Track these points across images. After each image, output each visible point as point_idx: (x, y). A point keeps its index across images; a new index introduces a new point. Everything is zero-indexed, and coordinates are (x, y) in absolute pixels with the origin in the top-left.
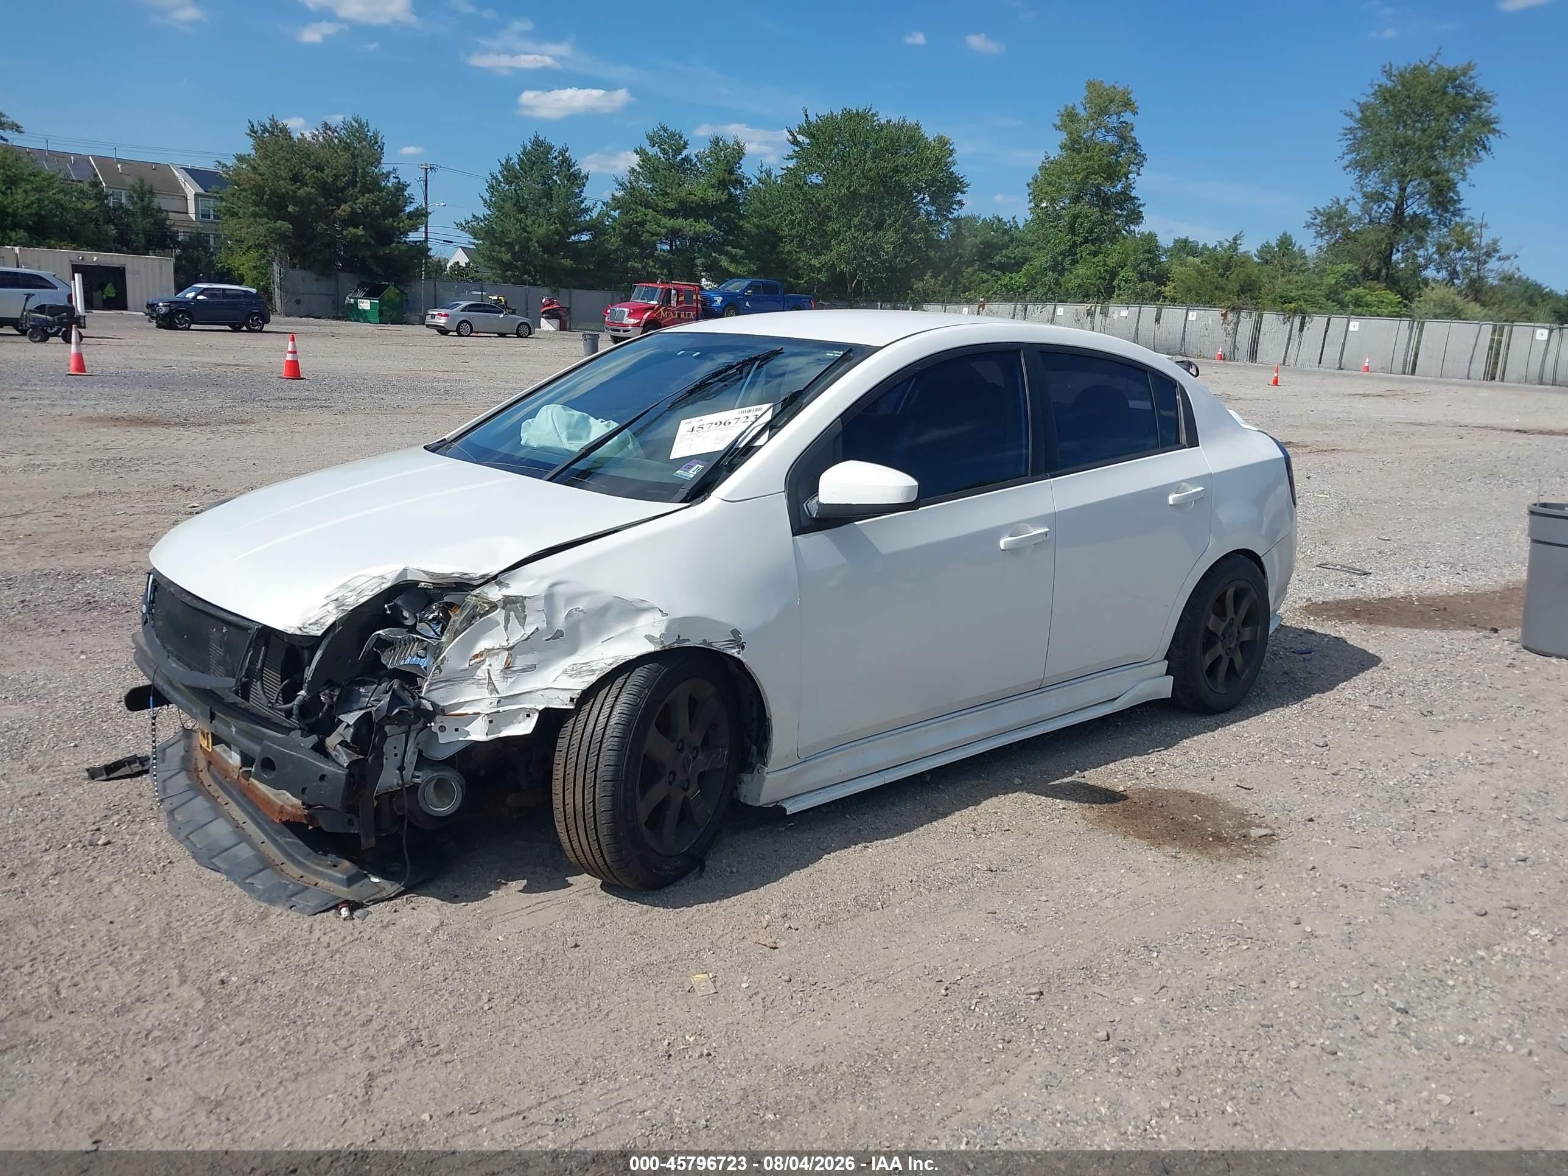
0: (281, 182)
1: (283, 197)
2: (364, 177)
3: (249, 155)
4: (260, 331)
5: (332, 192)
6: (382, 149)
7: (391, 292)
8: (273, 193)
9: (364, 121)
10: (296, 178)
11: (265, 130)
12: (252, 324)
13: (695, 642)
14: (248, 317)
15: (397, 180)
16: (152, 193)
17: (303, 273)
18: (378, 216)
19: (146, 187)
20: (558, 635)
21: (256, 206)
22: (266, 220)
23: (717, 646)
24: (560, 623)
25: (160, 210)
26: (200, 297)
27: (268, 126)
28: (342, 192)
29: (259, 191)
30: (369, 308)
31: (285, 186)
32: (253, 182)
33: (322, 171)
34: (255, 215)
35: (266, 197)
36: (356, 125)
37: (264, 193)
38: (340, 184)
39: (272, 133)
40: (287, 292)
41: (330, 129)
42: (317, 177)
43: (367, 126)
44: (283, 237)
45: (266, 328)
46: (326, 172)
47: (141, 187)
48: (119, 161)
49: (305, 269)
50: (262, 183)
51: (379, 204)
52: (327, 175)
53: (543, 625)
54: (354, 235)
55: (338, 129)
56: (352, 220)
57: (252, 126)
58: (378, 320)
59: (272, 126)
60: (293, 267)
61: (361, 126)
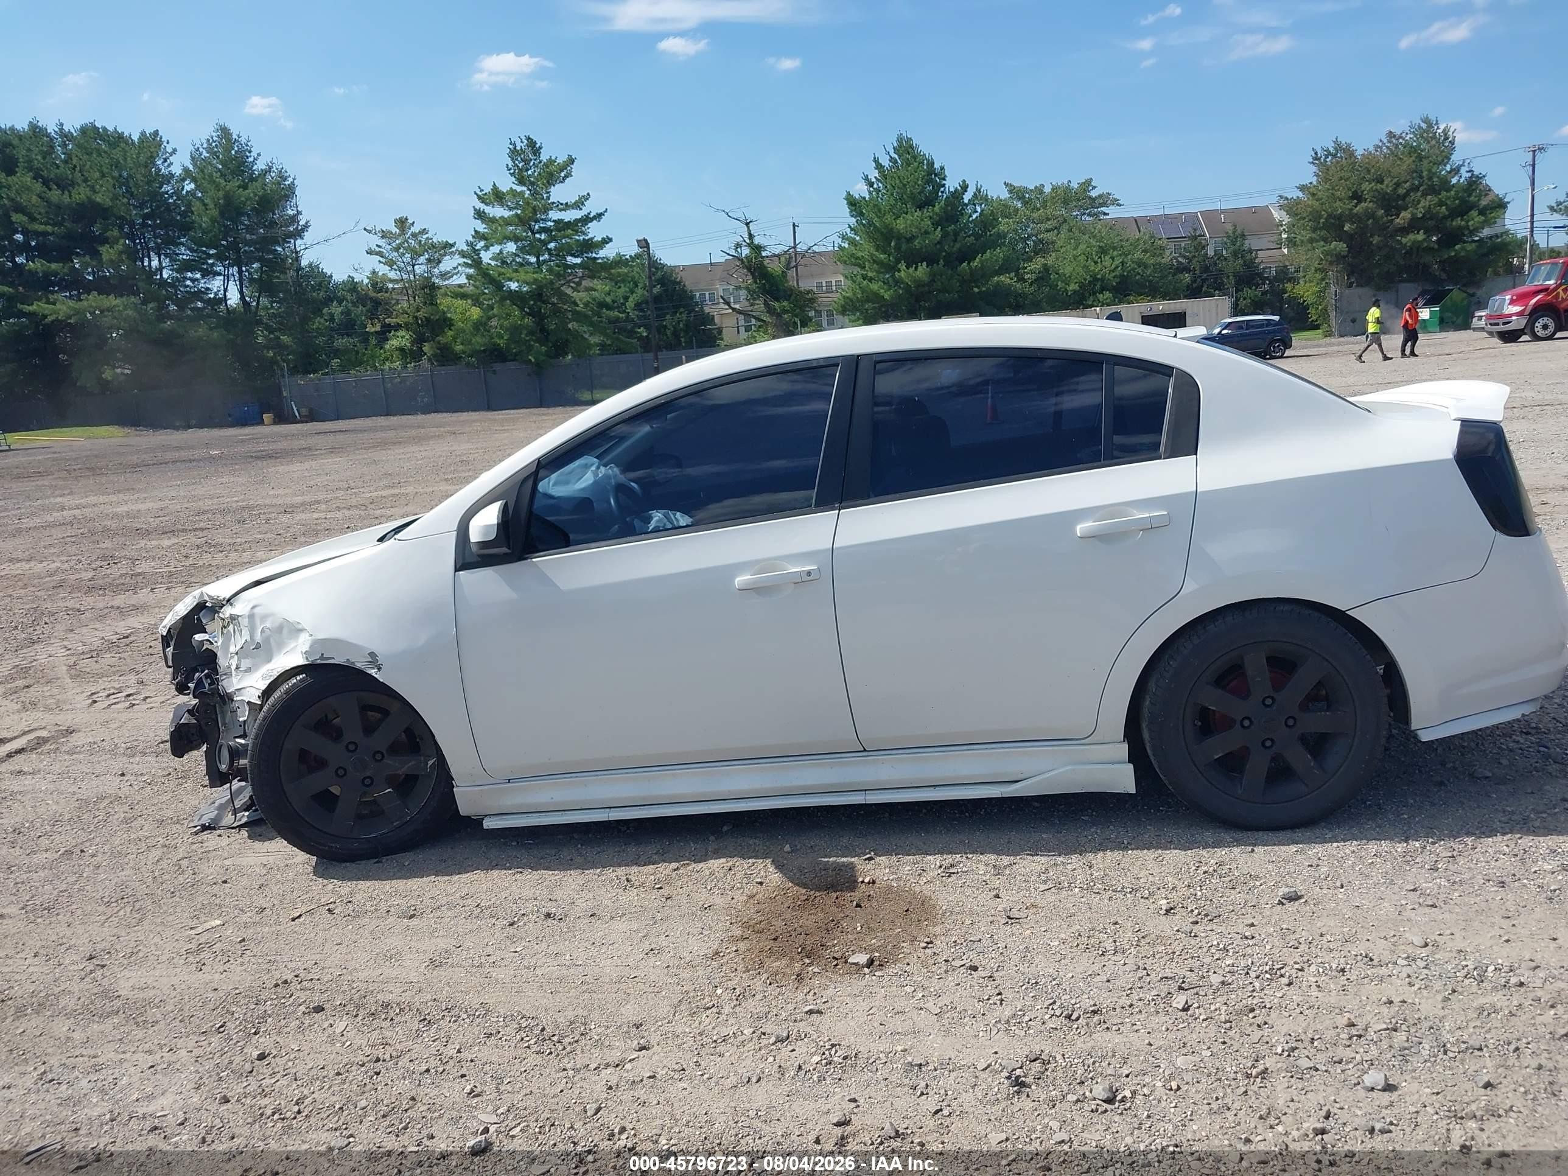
0: (1338, 203)
1: (1340, 217)
2: (1430, 179)
3: (1311, 183)
4: (1281, 357)
5: (1392, 203)
6: (1453, 144)
7: (1456, 295)
8: (1330, 216)
9: (1433, 118)
10: (1357, 197)
11: (1329, 154)
12: (1274, 351)
13: (339, 660)
14: (1270, 344)
15: (1470, 174)
16: (1243, 236)
17: (1360, 290)
18: (1445, 217)
19: (1239, 231)
20: (258, 646)
21: (1314, 232)
22: (1322, 243)
23: (359, 665)
24: (258, 638)
25: (1250, 251)
26: (1225, 332)
27: (1331, 150)
28: (1404, 200)
29: (1315, 216)
30: (1428, 317)
31: (1340, 207)
32: (1309, 209)
33: (1381, 182)
34: (1311, 241)
35: (1322, 220)
36: (1424, 126)
37: (1320, 217)
38: (1401, 191)
39: (1334, 156)
40: (1341, 313)
41: (1395, 136)
42: (1376, 190)
43: (1437, 123)
44: (1339, 258)
45: (1288, 353)
46: (1386, 183)
47: (1234, 233)
48: (1223, 211)
49: (1362, 286)
50: (1319, 209)
51: (1446, 205)
52: (1387, 186)
53: (249, 639)
54: (1415, 242)
55: (1404, 135)
56: (1414, 225)
57: (1316, 153)
58: (1438, 329)
59: (1336, 149)
60: (1350, 286)
61: (1430, 125)
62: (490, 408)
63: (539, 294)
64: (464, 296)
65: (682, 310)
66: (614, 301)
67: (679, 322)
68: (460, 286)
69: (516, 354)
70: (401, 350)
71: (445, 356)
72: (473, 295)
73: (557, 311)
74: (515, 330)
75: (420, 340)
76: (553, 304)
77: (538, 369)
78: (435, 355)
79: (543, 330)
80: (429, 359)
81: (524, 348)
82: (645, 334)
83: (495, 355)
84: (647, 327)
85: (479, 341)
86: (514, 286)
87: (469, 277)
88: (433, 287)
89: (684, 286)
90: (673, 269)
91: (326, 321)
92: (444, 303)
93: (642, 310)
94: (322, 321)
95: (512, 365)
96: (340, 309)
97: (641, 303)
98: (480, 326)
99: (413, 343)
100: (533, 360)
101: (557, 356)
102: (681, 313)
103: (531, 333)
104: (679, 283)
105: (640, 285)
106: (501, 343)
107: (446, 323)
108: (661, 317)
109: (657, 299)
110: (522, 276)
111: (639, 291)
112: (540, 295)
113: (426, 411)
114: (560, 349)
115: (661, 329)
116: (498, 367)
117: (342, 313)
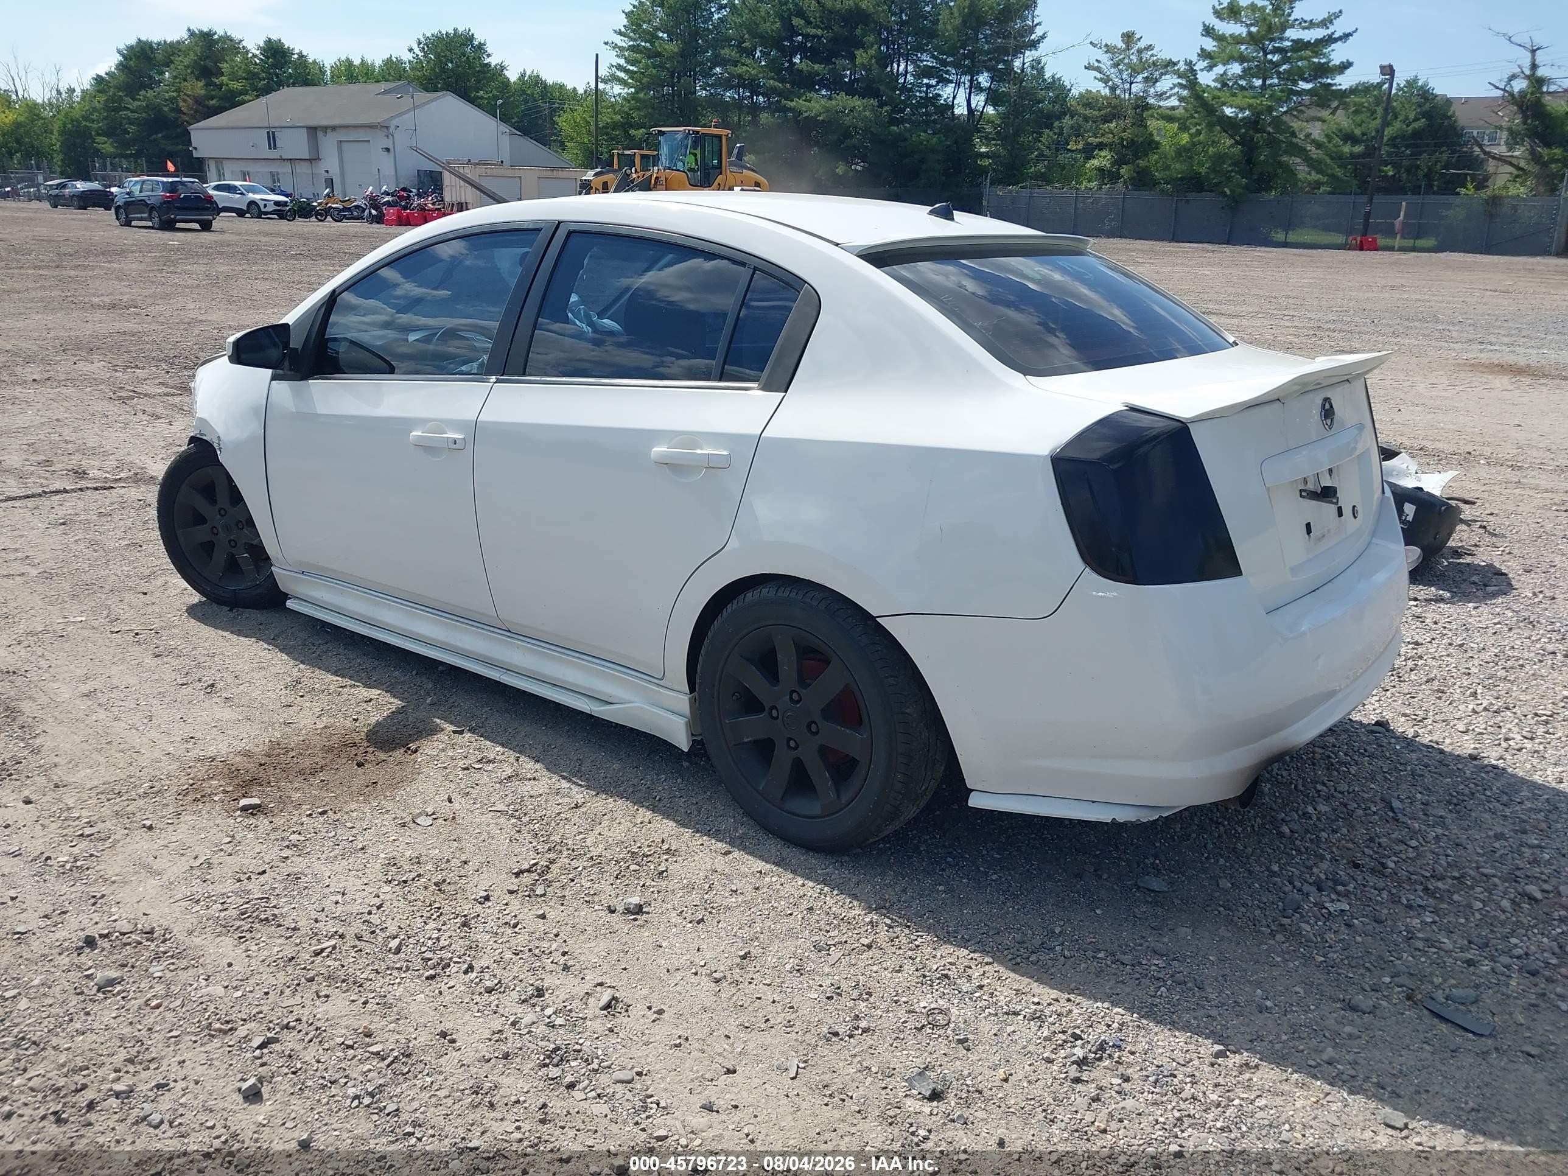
13: (208, 438)
62: (1175, 238)
63: (1254, 123)
64: (1170, 119)
65: (1444, 148)
66: (1363, 134)
67: (1436, 163)
68: (1173, 108)
69: (1216, 185)
70: (1100, 170)
71: (1143, 180)
72: (1179, 119)
73: (1272, 142)
74: (1220, 158)
75: (1119, 162)
76: (1269, 133)
77: (1235, 204)
78: (1131, 179)
79: (1249, 161)
80: (1125, 182)
81: (1223, 179)
82: (1391, 173)
83: (1194, 183)
84: (1396, 166)
85: (1178, 168)
86: (1228, 111)
87: (1181, 99)
88: (1147, 107)
89: (1455, 121)
90: (1449, 102)
91: (1055, 134)
92: (1153, 124)
93: (1395, 146)
94: (1051, 133)
95: (1207, 196)
96: (1071, 123)
97: (1396, 138)
98: (1182, 152)
99: (1113, 164)
100: (1228, 192)
101: (1259, 190)
102: (1441, 153)
103: (1235, 164)
104: (1450, 117)
105: (1401, 118)
106: (1203, 170)
107: (1151, 145)
108: (1416, 155)
109: (1417, 134)
110: (1238, 101)
111: (1397, 124)
112: (1256, 122)
113: (1111, 235)
114: (1262, 182)
115: (1412, 170)
116: (1191, 196)
117: (1072, 127)
